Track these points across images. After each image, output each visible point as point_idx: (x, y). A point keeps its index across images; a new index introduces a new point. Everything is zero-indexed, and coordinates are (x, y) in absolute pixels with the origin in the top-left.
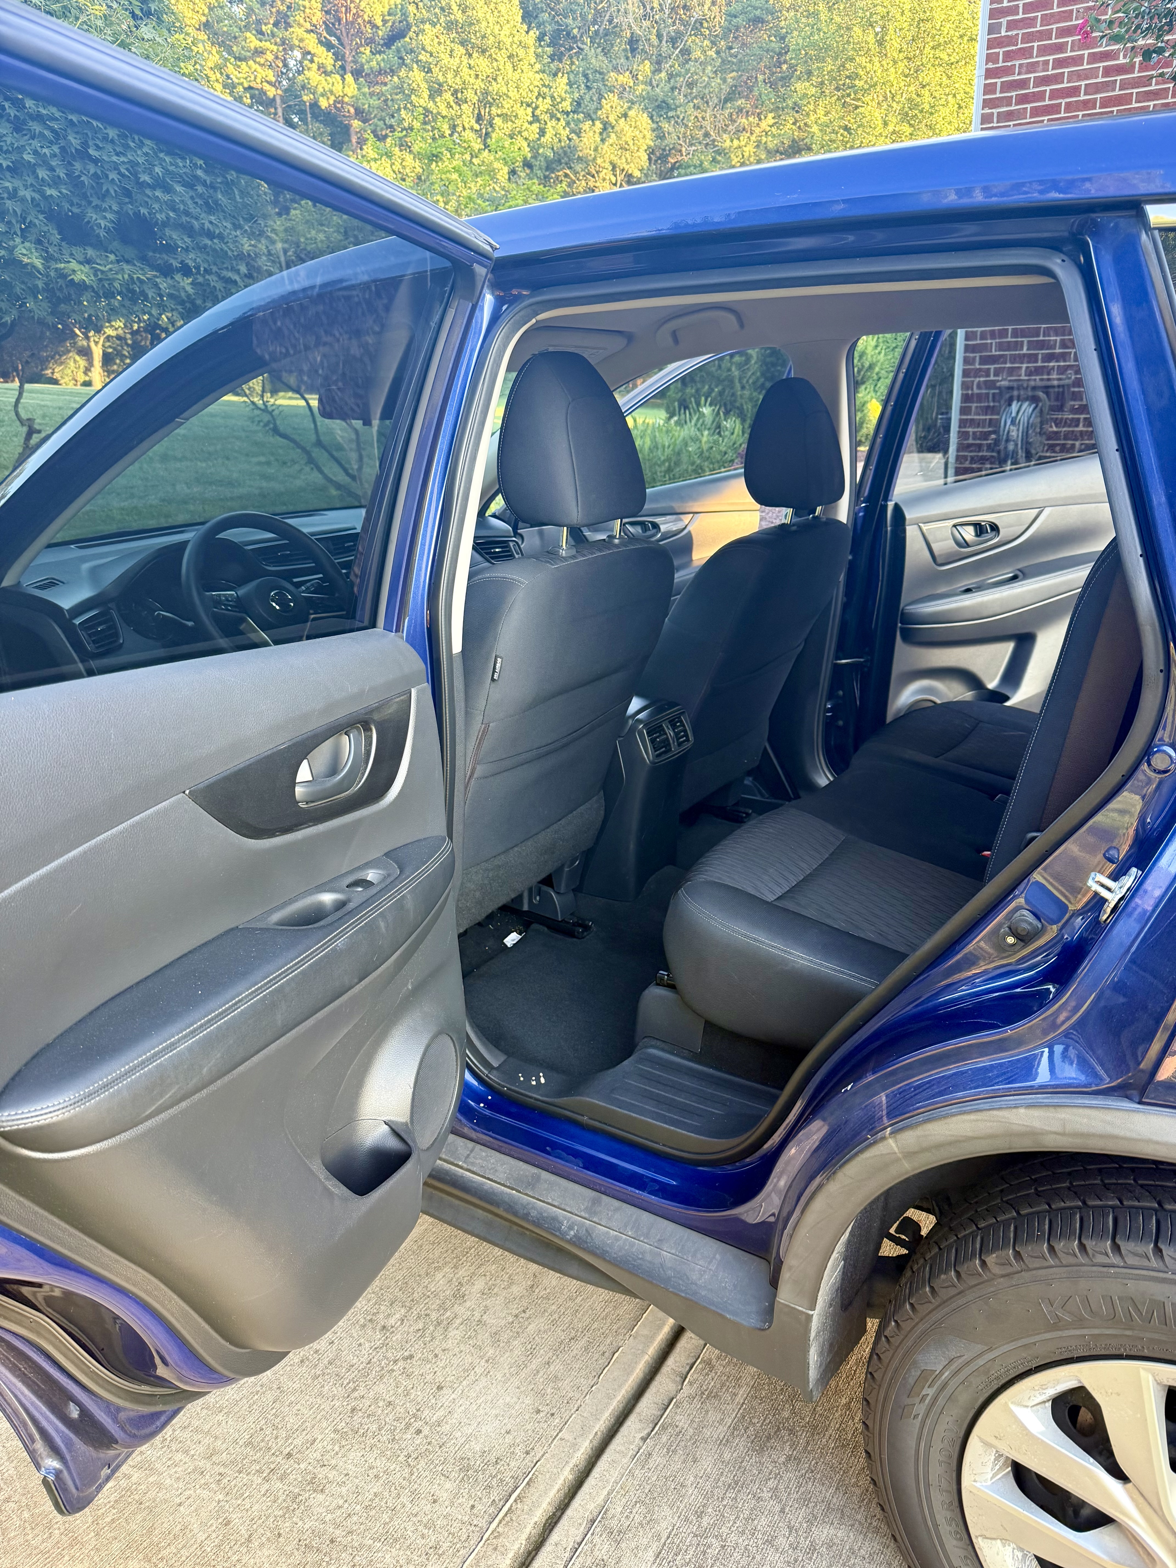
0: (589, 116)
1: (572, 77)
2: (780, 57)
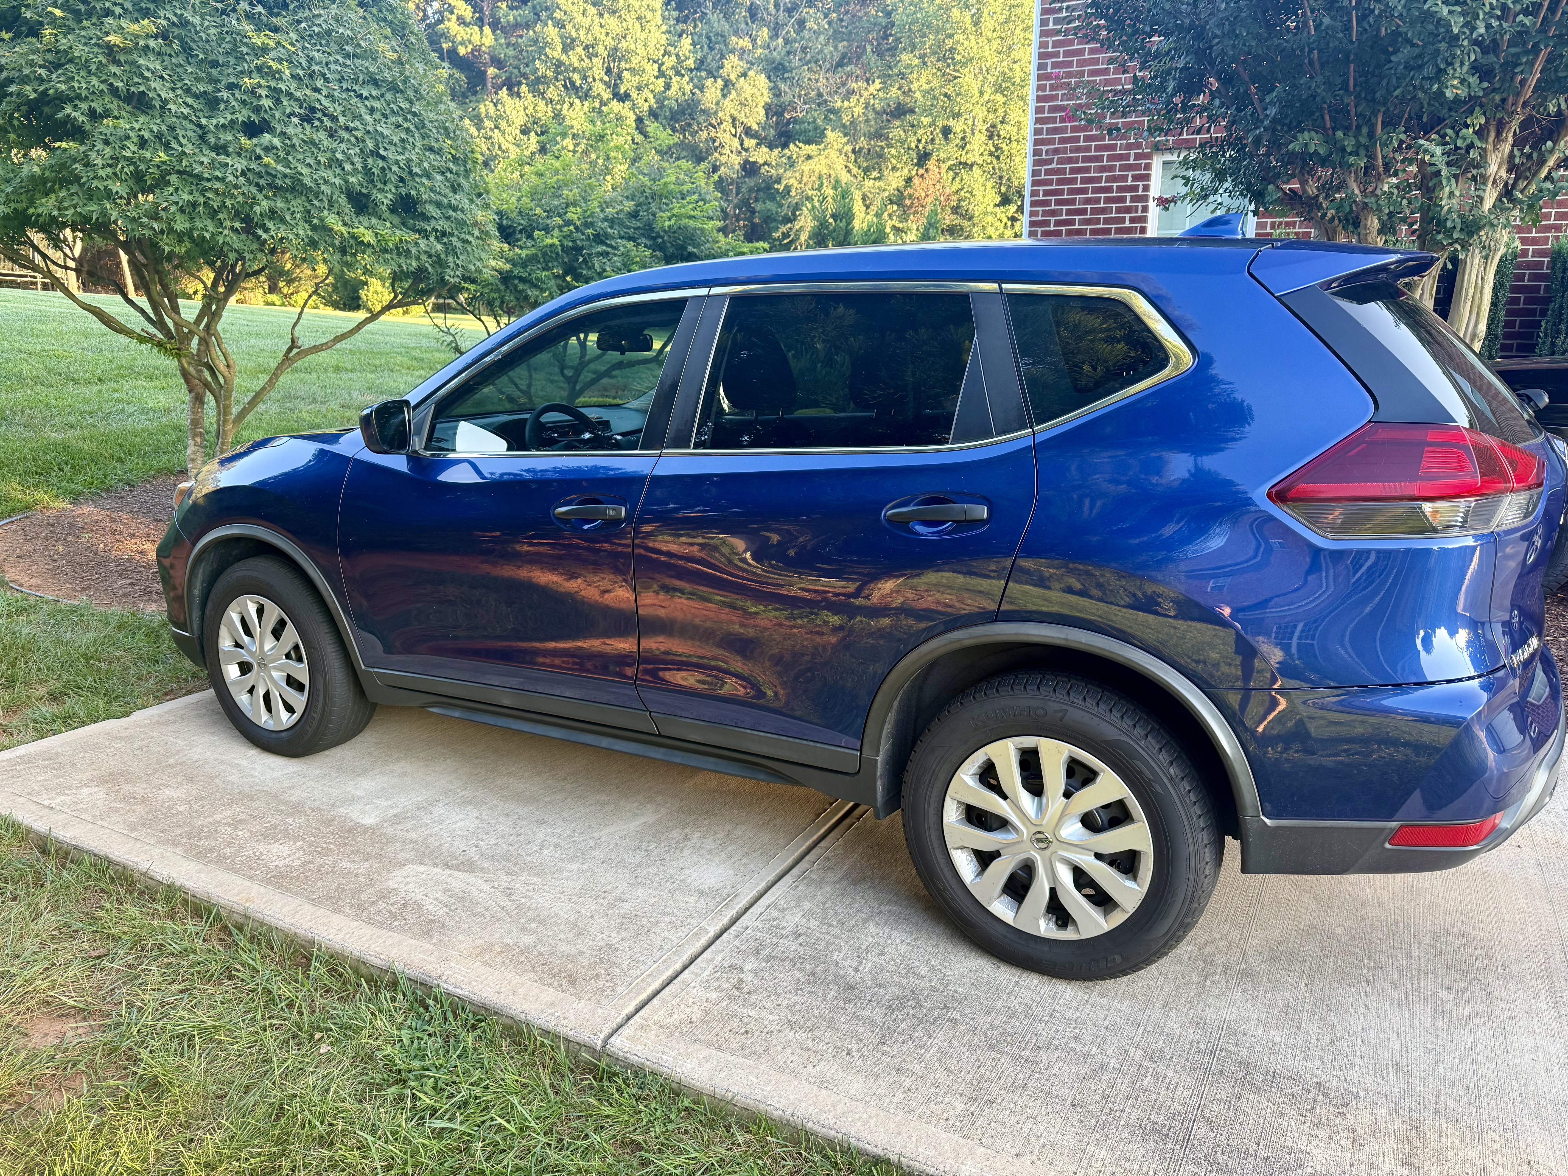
0: (711, 74)
1: (696, 38)
2: (886, 31)
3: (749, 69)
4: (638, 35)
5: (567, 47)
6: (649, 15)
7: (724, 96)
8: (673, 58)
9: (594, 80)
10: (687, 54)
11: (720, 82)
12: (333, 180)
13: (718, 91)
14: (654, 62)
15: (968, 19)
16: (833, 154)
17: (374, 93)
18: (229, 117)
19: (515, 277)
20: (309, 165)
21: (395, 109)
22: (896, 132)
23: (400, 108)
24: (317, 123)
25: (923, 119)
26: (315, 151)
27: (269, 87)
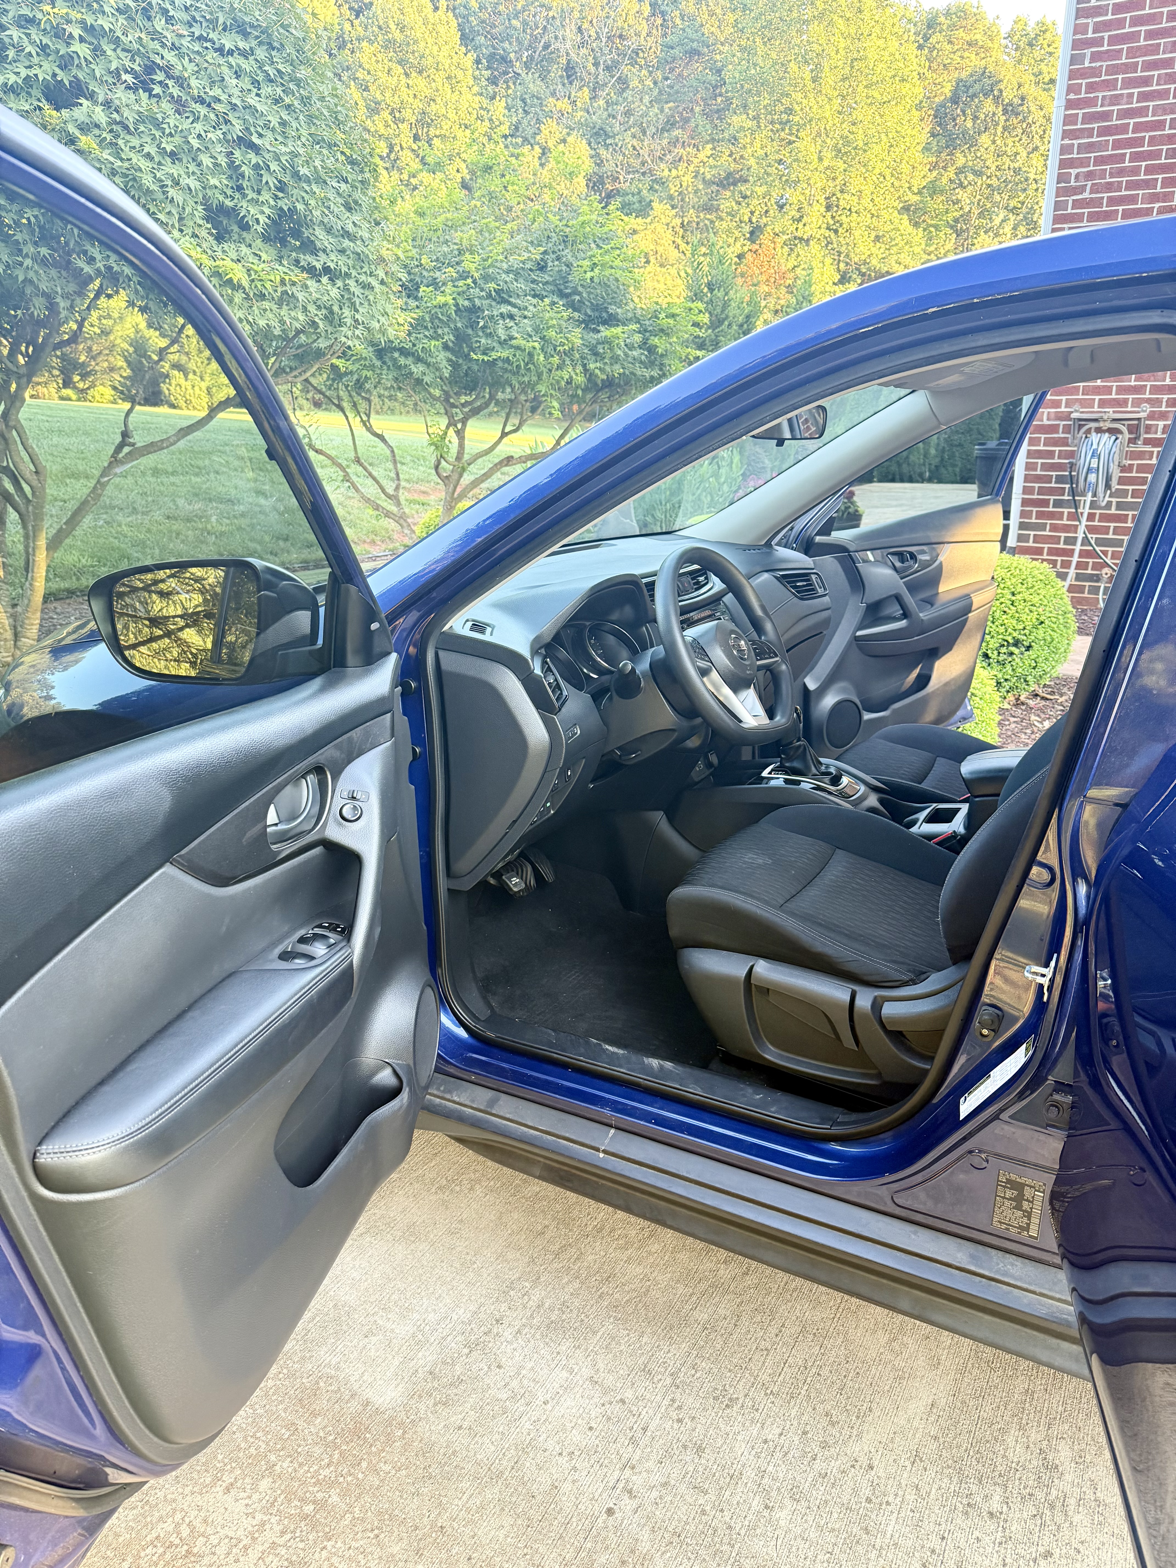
0: (527, 141)
1: (509, 101)
2: (715, 89)
3: (568, 134)
4: (448, 97)
5: (374, 110)
6: (460, 74)
7: (542, 165)
8: (487, 123)
9: (402, 148)
10: (502, 119)
11: (538, 150)
12: (185, 181)
13: (536, 159)
14: (466, 127)
15: (808, 76)
16: (660, 228)
17: (241, 45)
18: (24, 73)
19: (395, 349)
20: (148, 156)
21: (272, 72)
22: (727, 204)
23: (279, 71)
24: (157, 90)
25: (757, 189)
26: (158, 134)
27: (83, 22)
